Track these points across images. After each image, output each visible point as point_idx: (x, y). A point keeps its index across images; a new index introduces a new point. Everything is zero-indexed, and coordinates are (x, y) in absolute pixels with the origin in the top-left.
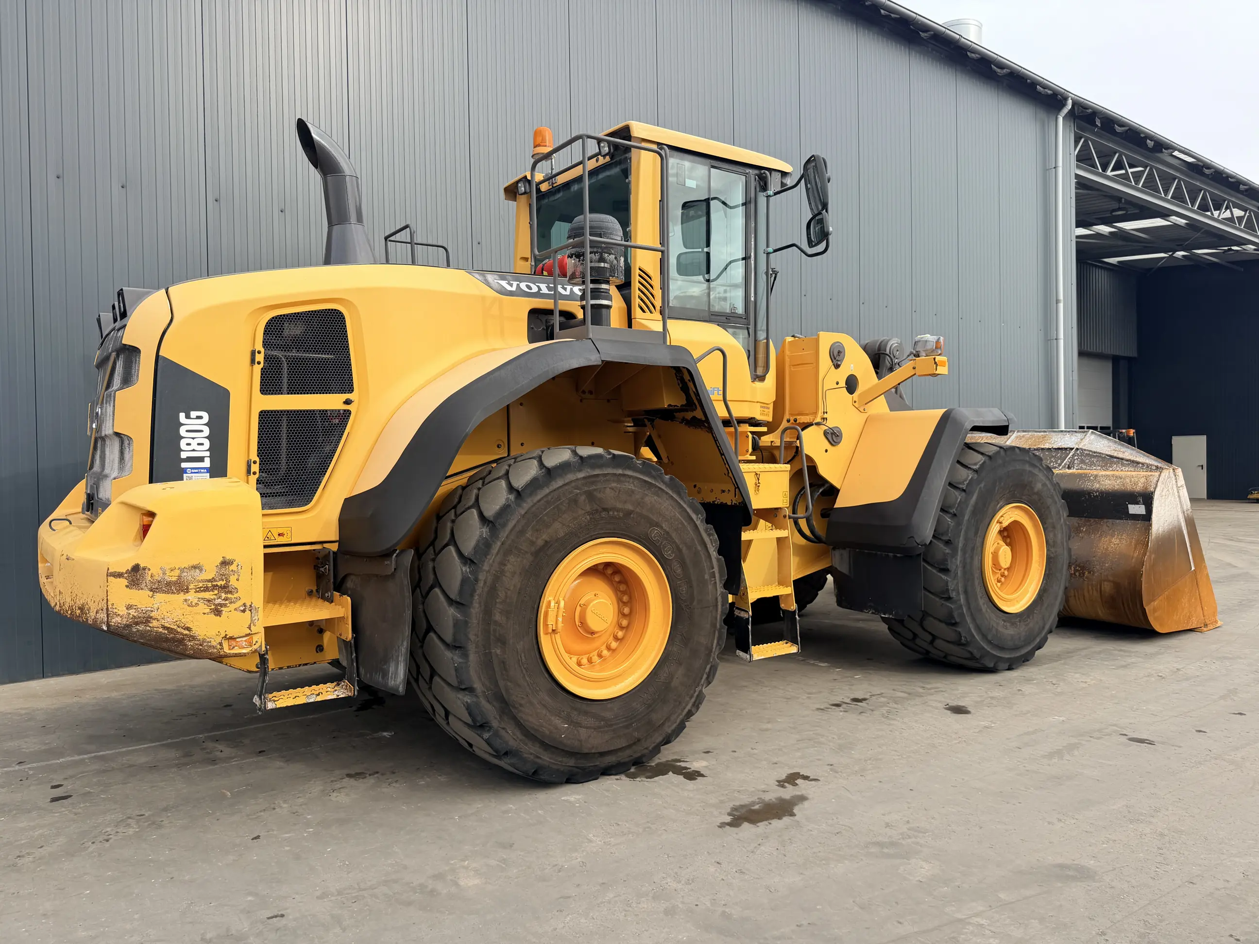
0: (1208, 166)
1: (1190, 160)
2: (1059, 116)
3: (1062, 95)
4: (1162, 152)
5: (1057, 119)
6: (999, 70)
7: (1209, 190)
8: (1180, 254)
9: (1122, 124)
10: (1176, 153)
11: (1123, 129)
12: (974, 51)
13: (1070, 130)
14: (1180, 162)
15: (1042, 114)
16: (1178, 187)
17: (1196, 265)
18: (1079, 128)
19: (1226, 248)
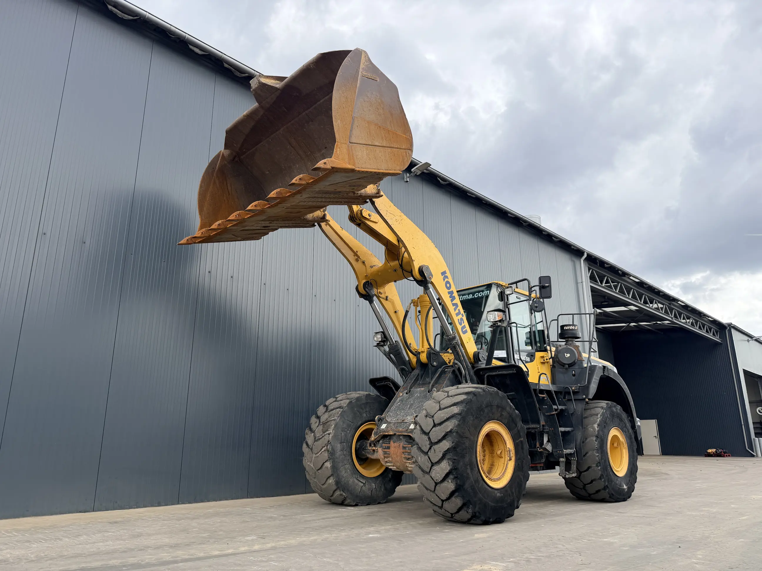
0: (646, 284)
1: (637, 280)
2: (581, 260)
3: (582, 250)
4: (625, 276)
5: (580, 261)
6: (555, 239)
7: (646, 294)
8: (632, 324)
9: (608, 264)
10: (631, 278)
11: (608, 266)
12: (545, 231)
13: (586, 266)
14: (632, 281)
15: (574, 259)
16: (633, 293)
17: (640, 330)
18: (589, 264)
19: (655, 322)
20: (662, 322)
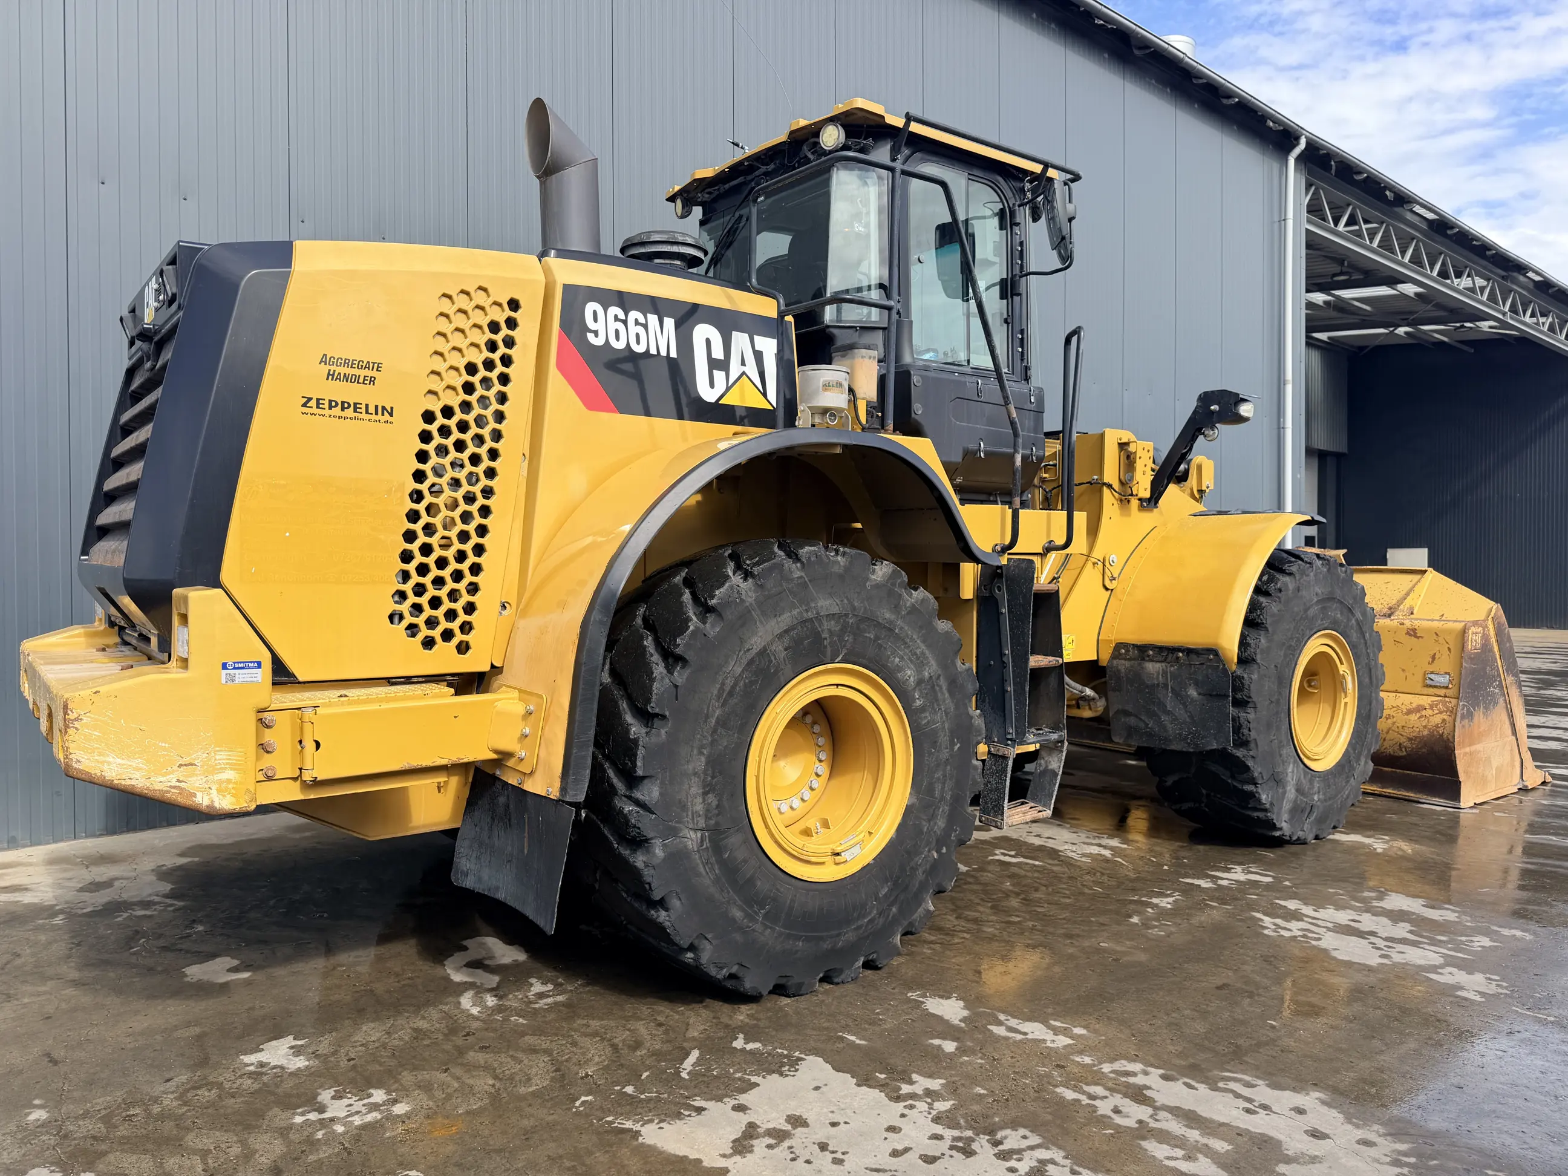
0: (1453, 226)
1: (1430, 216)
2: (1289, 159)
3: (1295, 131)
4: (1402, 206)
6: (1226, 99)
7: (1449, 254)
8: (1401, 330)
9: (1361, 171)
10: (1418, 209)
11: (1361, 176)
12: (1200, 74)
13: (1300, 177)
14: (1420, 219)
15: (1270, 157)
16: (1417, 249)
18: (1310, 173)
19: (1458, 325)
20: (1477, 323)
